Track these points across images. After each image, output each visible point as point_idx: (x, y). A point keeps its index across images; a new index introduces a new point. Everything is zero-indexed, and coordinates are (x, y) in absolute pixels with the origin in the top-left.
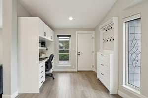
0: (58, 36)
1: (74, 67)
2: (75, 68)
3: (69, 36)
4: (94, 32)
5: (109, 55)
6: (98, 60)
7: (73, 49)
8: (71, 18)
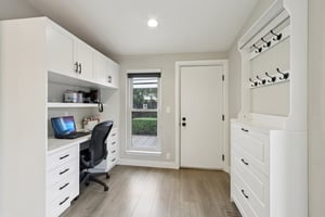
0: (131, 76)
1: (168, 155)
2: (173, 160)
3: (158, 75)
4: (225, 61)
5: (268, 134)
6: (233, 144)
7: (168, 110)
8: (153, 23)
